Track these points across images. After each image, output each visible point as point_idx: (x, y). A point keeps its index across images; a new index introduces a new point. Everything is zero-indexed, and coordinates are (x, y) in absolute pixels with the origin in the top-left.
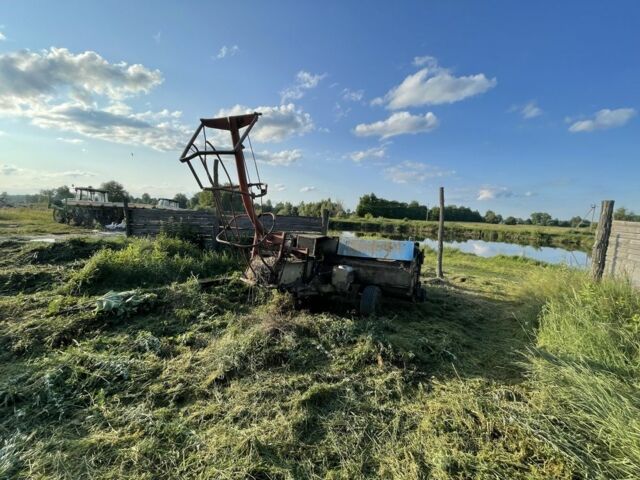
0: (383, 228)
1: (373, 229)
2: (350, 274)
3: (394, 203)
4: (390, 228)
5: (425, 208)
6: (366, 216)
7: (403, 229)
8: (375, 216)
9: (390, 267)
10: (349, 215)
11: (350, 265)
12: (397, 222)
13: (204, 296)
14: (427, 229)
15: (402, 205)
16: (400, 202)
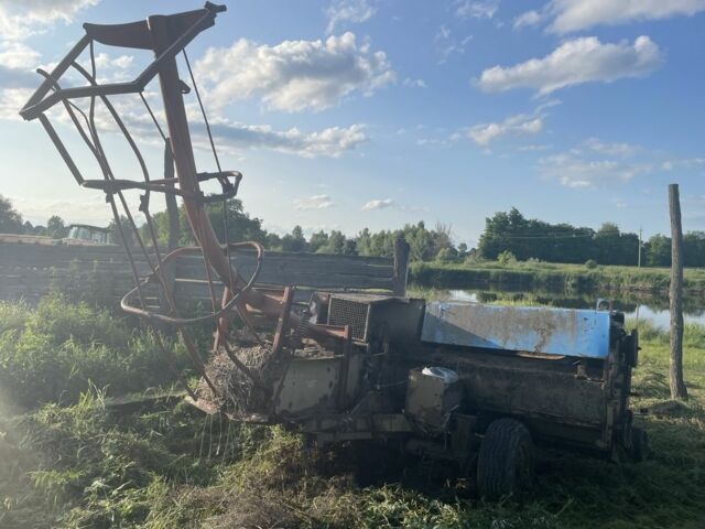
0: (539, 284)
1: (517, 284)
2: (451, 388)
3: (563, 230)
4: (555, 283)
5: (633, 238)
6: (501, 257)
7: (585, 285)
8: (522, 257)
9: (549, 373)
10: (464, 255)
11: (451, 367)
12: (572, 269)
13: (112, 437)
14: (639, 285)
15: (581, 232)
16: (577, 225)
